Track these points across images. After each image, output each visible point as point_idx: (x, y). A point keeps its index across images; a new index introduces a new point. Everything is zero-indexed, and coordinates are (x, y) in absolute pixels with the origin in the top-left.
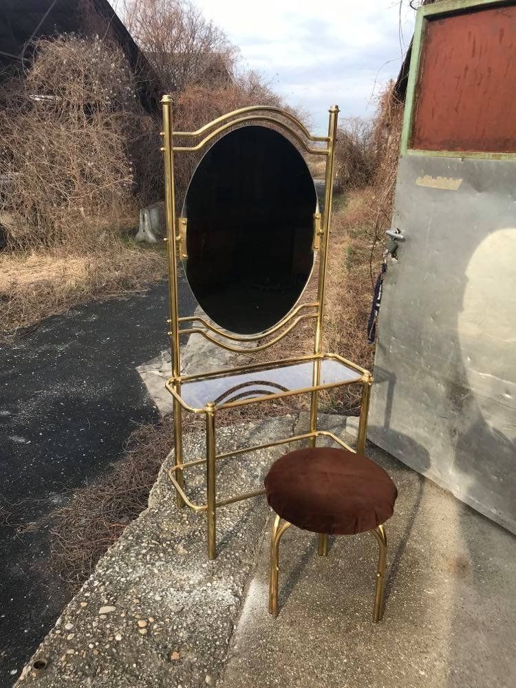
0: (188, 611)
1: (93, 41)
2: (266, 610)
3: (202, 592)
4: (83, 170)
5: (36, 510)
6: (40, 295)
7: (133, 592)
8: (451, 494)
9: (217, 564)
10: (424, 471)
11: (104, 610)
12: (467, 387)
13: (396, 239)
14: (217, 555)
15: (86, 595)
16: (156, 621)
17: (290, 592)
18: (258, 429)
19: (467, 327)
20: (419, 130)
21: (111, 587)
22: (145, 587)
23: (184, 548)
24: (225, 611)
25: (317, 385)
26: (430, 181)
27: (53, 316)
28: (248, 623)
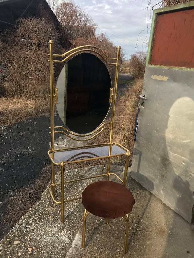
0: (49, 245)
1: (42, 20)
2: (81, 246)
3: (56, 237)
4: (36, 67)
5: (3, 197)
6: (16, 113)
7: (29, 235)
8: (161, 201)
9: (64, 225)
10: (152, 191)
11: (16, 242)
12: (168, 159)
13: (143, 99)
14: (65, 222)
15: (10, 236)
16: (36, 248)
17: (92, 239)
18: (89, 170)
19: (169, 135)
20: (153, 57)
21: (20, 233)
22: (34, 234)
23: (52, 218)
24: (64, 246)
25: (110, 155)
26: (156, 77)
27: (20, 122)
28: (72, 251)
